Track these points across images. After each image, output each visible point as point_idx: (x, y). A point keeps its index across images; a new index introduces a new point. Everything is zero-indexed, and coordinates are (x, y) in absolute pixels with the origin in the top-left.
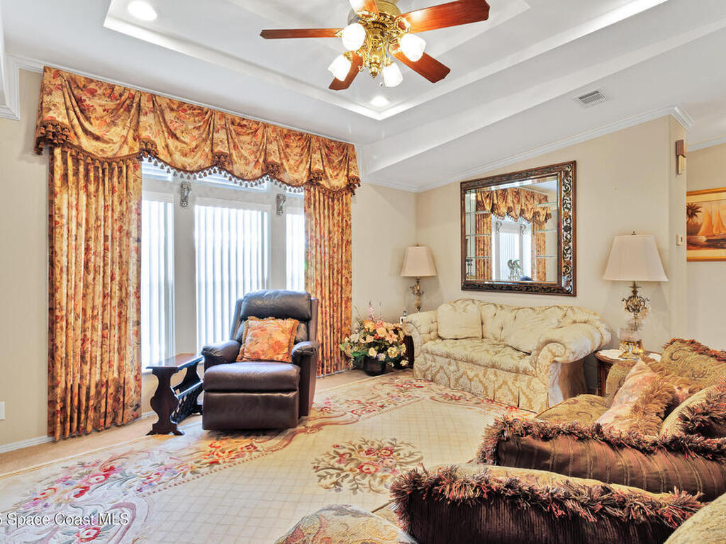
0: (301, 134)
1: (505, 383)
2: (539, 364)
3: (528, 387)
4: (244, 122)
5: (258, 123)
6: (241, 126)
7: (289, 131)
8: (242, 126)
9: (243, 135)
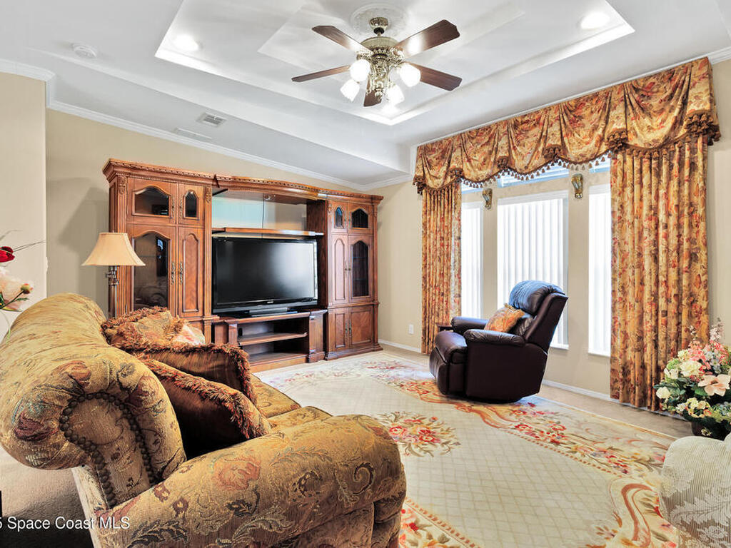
0: (596, 95)
4: (526, 118)
5: (537, 112)
6: (525, 123)
7: (577, 100)
8: (527, 122)
9: (530, 130)
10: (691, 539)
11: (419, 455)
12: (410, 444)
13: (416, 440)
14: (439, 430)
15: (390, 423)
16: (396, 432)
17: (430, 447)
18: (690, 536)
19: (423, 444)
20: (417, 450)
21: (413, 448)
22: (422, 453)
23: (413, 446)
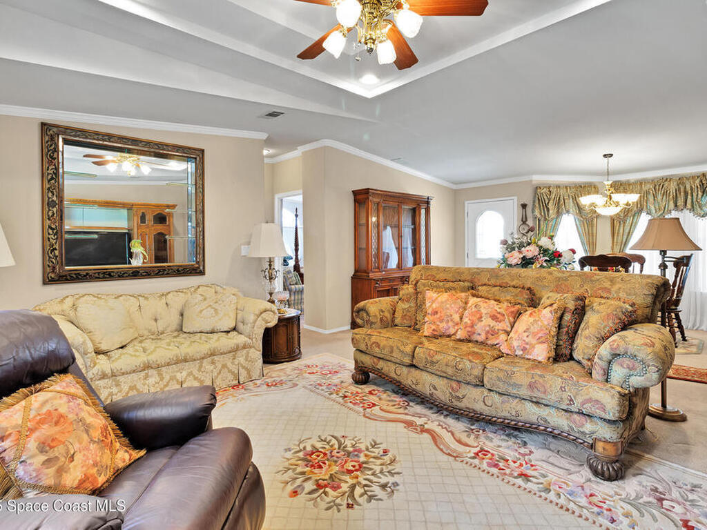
1: (224, 366)
2: (255, 334)
3: (246, 360)
10: (127, 393)
11: (333, 436)
12: (339, 449)
13: (331, 453)
14: (299, 469)
15: (361, 479)
16: (354, 463)
17: (319, 445)
18: (129, 395)
19: (325, 448)
20: (334, 441)
21: (336, 443)
22: (329, 438)
23: (336, 446)
